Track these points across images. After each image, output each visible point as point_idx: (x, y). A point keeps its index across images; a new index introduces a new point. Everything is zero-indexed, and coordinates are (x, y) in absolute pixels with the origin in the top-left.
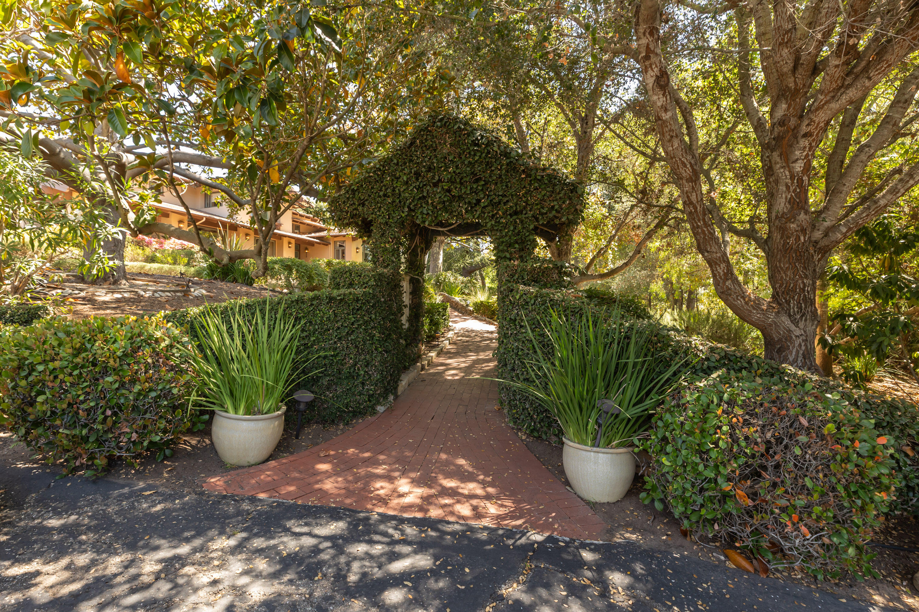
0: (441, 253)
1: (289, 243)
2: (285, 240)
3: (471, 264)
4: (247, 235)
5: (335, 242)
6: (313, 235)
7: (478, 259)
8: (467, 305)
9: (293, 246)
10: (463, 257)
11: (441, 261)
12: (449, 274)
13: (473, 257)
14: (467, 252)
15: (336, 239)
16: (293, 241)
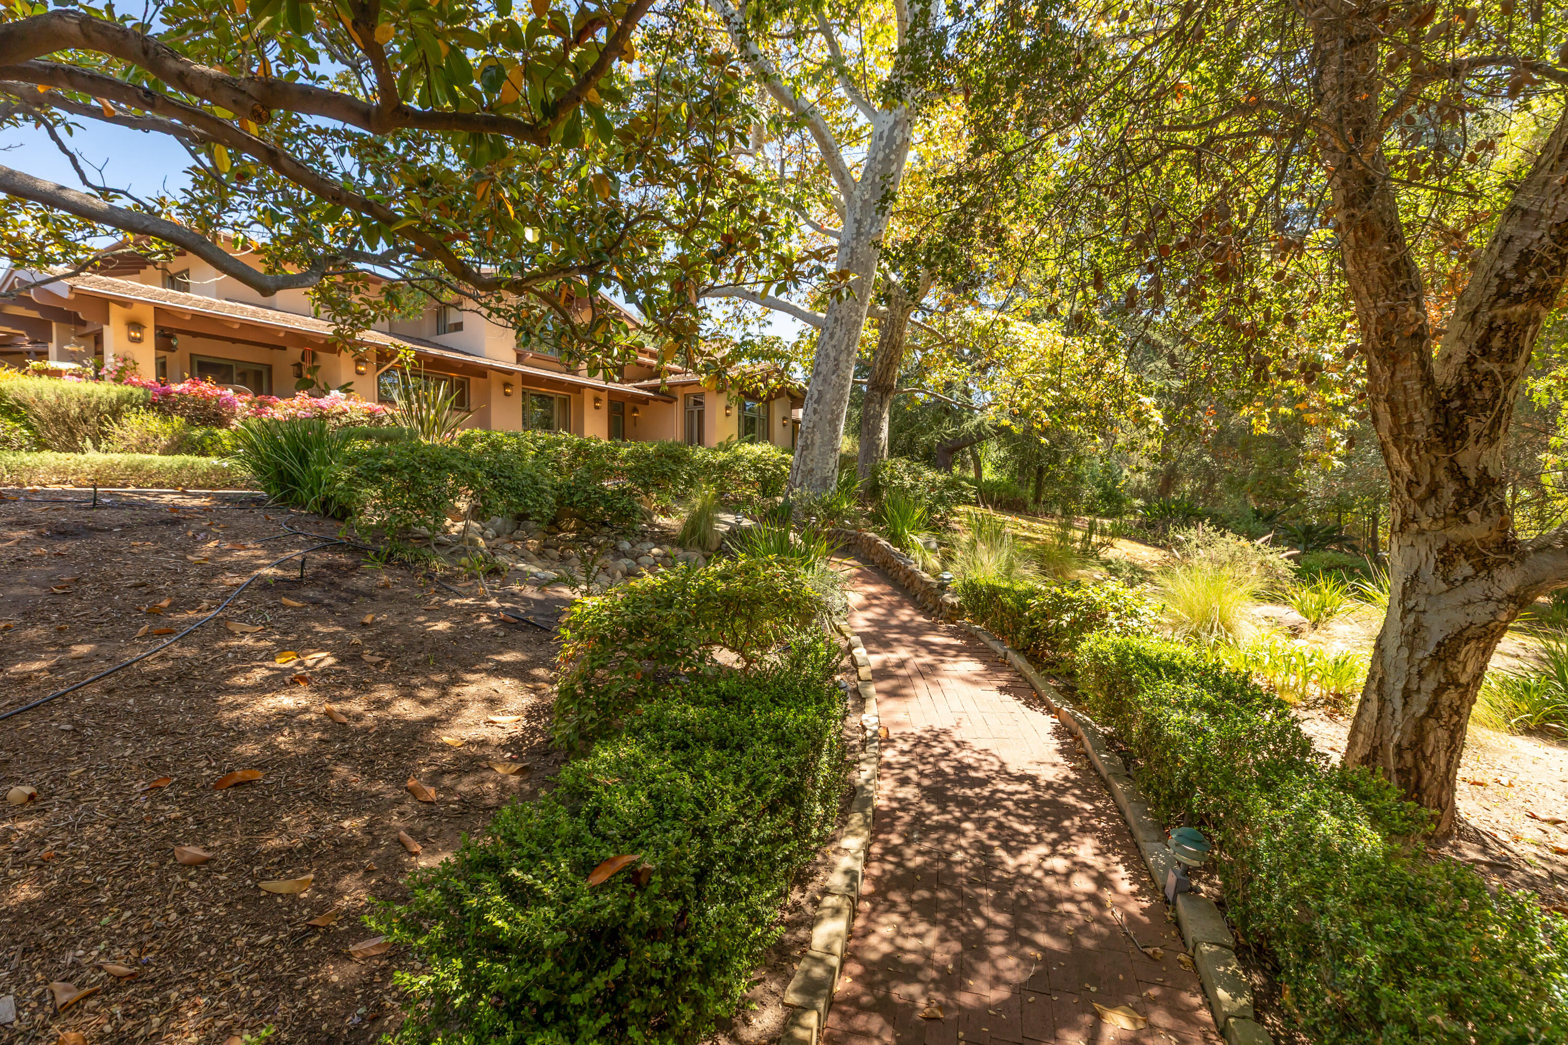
0: (886, 415)
1: (597, 400)
2: (588, 396)
3: (955, 435)
4: (507, 385)
5: (686, 396)
6: (646, 382)
7: (969, 426)
8: (943, 587)
9: (604, 405)
10: (939, 422)
11: (884, 434)
12: (901, 464)
13: (958, 421)
14: (947, 412)
15: (687, 390)
16: (604, 397)
